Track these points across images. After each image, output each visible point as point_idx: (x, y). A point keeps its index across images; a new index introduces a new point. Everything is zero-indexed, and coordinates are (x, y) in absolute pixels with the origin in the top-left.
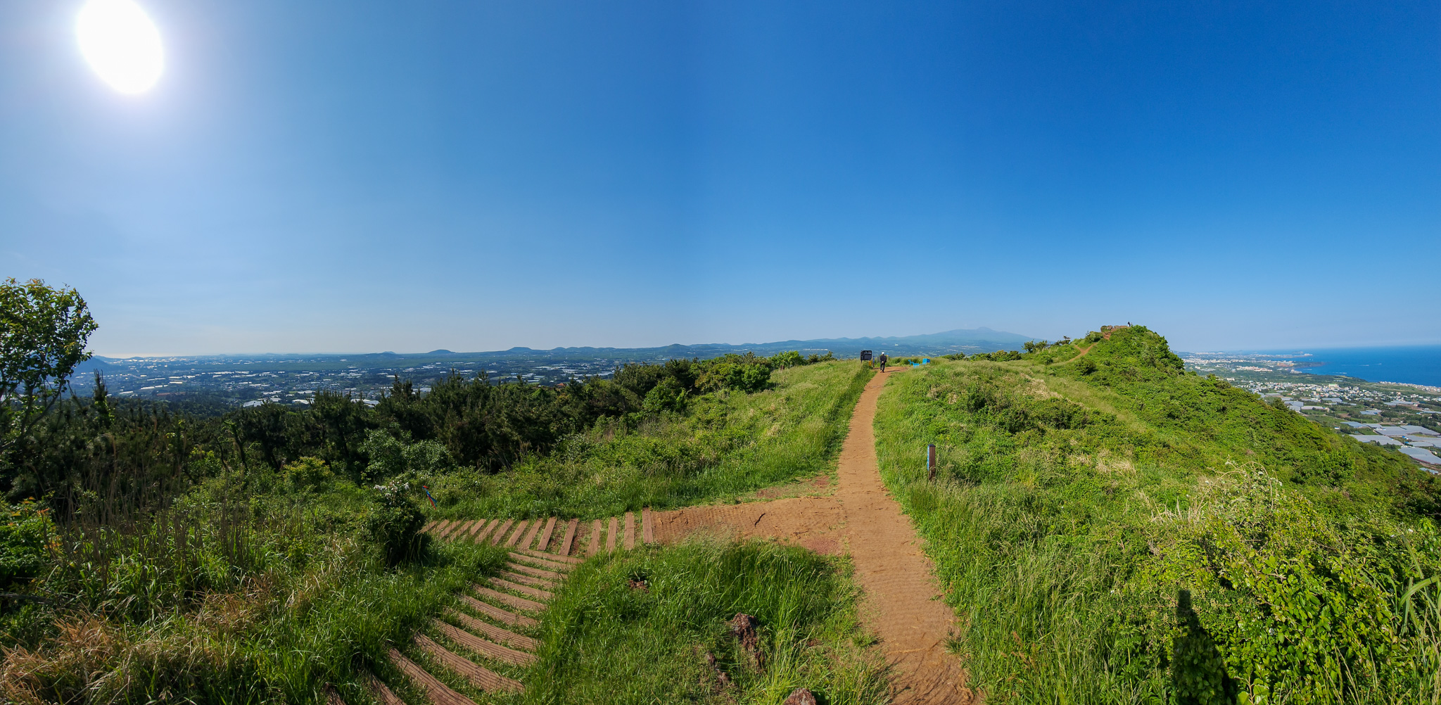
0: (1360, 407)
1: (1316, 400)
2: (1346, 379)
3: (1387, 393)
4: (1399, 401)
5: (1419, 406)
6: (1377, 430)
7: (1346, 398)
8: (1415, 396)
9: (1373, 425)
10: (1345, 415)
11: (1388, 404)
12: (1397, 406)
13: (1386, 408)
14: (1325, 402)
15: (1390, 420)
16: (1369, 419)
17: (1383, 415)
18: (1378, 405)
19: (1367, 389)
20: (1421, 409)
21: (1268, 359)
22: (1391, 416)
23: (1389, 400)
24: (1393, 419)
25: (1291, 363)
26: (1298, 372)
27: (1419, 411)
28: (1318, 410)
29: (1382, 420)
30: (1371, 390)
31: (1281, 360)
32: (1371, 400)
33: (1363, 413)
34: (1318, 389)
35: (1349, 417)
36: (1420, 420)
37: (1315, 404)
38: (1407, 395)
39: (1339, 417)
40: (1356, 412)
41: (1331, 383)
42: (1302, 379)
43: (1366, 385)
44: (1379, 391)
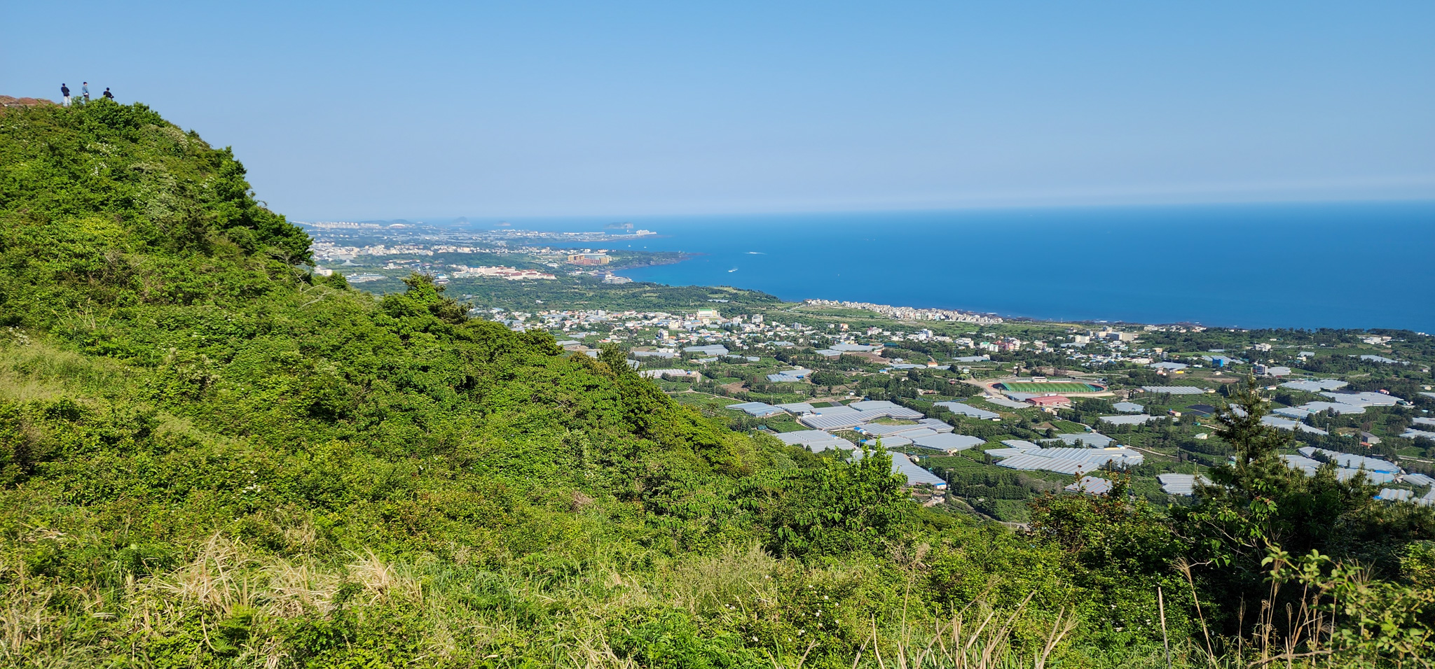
0: (766, 366)
1: (669, 353)
2: (735, 297)
3: (821, 326)
4: (846, 346)
5: (884, 355)
6: (805, 417)
7: (738, 342)
8: (875, 331)
9: (795, 407)
10: (736, 387)
11: (825, 352)
12: (842, 358)
13: (820, 362)
14: (691, 356)
15: (829, 392)
16: (787, 391)
17: (816, 380)
18: (805, 356)
19: (782, 320)
20: (887, 362)
21: (541, 243)
22: (832, 382)
23: (825, 344)
24: (835, 389)
25: (603, 257)
26: (623, 281)
27: (883, 367)
28: (675, 379)
29: (813, 394)
30: (786, 321)
31: (579, 247)
32: (789, 345)
33: (774, 378)
34: (674, 325)
35: (746, 391)
36: (886, 386)
37: (668, 364)
38: (859, 331)
39: (724, 393)
40: (760, 378)
41: (702, 306)
42: (633, 299)
43: (779, 309)
44: (806, 323)
